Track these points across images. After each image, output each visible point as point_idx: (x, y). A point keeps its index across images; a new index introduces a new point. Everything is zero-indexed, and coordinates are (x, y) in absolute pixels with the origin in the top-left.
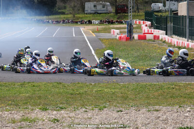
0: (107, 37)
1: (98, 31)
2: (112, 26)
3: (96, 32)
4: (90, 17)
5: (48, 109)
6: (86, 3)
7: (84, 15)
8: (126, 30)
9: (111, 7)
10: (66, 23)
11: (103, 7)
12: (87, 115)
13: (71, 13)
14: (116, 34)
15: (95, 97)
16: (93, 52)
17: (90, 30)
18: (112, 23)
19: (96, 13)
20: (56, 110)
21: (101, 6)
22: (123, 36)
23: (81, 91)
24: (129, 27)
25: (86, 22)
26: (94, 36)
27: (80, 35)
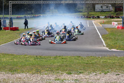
1: (104, 23)
2: (112, 20)
3: (102, 24)
4: (98, 14)
5: (72, 74)
6: (96, 5)
7: (94, 13)
8: (122, 22)
9: (112, 8)
10: (83, 18)
11: (107, 7)
12: (97, 77)
13: (86, 12)
14: (115, 25)
15: (102, 65)
16: (101, 37)
17: (98, 22)
18: (113, 18)
19: (102, 11)
20: (77, 74)
21: (106, 7)
22: (120, 26)
23: (93, 62)
25: (96, 17)
26: (101, 26)
27: (92, 26)
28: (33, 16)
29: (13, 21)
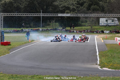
0: (111, 43)
2: (118, 35)
4: (103, 28)
6: (100, 19)
7: (98, 27)
9: (118, 22)
10: (86, 32)
11: (113, 21)
13: (90, 26)
18: (118, 32)
19: (107, 25)
25: (100, 32)
26: (103, 42)
27: (93, 41)
28: (31, 30)
29: (4, 35)
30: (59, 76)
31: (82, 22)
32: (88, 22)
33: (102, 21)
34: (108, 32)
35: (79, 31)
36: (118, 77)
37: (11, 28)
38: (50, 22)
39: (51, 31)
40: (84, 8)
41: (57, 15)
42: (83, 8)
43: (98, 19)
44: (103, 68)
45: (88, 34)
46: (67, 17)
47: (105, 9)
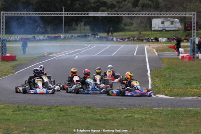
0: (170, 57)
4: (157, 34)
7: (150, 32)
10: (131, 41)
11: (172, 23)
13: (137, 30)
17: (155, 48)
19: (164, 30)
22: (186, 55)
24: (192, 46)
25: (153, 40)
26: (157, 54)
27: (142, 54)
28: (48, 37)
30: (90, 108)
31: (125, 25)
32: (135, 25)
33: (157, 23)
34: (164, 40)
35: (120, 39)
36: (180, 109)
37: (17, 35)
38: (77, 25)
39: (78, 38)
40: (129, 4)
41: (87, 14)
42: (126, 3)
43: (149, 20)
44: (157, 95)
45: (134, 44)
46: (102, 16)
47: (161, 4)
